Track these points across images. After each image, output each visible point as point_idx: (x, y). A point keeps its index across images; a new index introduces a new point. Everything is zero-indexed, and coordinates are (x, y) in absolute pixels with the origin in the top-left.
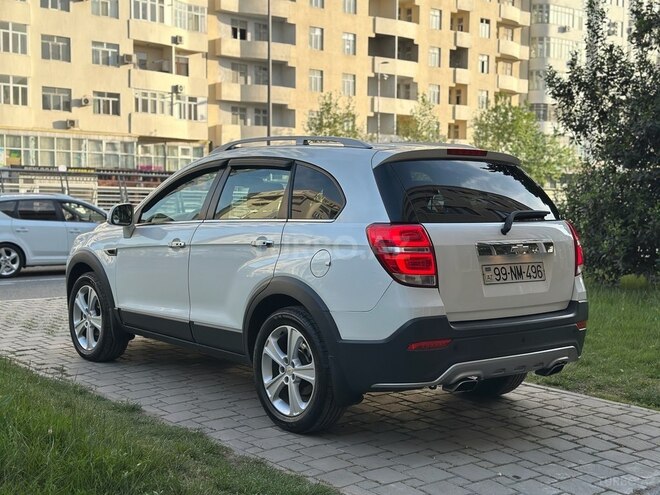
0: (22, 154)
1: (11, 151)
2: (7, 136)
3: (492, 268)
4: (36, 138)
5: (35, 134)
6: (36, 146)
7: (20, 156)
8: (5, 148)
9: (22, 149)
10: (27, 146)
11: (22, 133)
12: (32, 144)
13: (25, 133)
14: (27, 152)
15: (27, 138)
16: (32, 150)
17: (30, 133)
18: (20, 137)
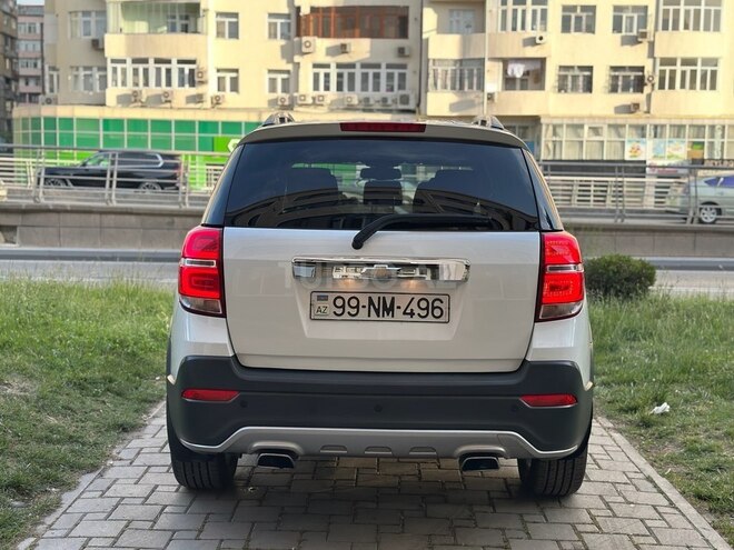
0: (706, 145)
1: (694, 143)
2: (690, 126)
3: (331, 297)
4: (724, 127)
5: (722, 122)
6: (723, 136)
7: (703, 148)
8: (687, 140)
9: (706, 140)
10: (712, 136)
11: (707, 122)
12: (719, 133)
13: (711, 122)
14: (712, 144)
15: (713, 127)
16: (718, 141)
17: (716, 122)
18: (704, 126)
